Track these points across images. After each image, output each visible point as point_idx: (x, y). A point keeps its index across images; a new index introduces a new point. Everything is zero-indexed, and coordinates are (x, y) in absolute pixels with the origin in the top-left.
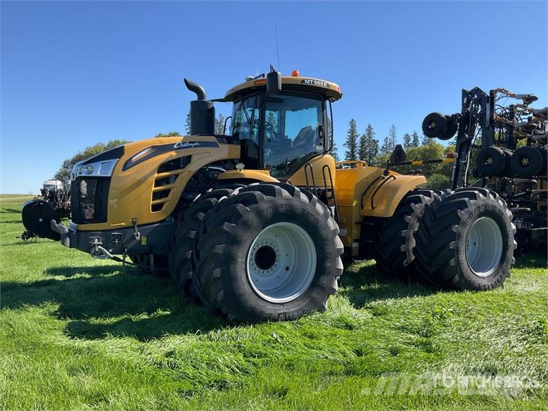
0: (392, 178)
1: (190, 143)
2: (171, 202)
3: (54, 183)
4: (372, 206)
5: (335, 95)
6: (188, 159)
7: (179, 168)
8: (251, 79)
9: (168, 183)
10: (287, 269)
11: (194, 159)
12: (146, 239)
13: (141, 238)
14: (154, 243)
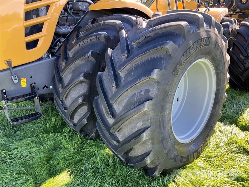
0: (208, 10)
2: (45, 39)
10: (177, 99)
12: (25, 80)
13: (19, 81)
14: (35, 83)
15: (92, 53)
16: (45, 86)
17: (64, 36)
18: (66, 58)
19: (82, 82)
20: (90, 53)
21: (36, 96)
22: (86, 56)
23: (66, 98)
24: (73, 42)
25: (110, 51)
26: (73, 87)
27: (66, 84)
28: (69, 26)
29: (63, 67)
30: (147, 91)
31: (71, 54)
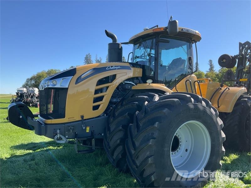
0: (228, 89)
1: (115, 66)
2: (104, 105)
3: (22, 89)
4: (218, 105)
5: (198, 38)
6: (114, 77)
7: (108, 82)
8: (147, 29)
9: (101, 92)
10: (186, 150)
11: (117, 77)
12: (89, 128)
13: (86, 128)
14: (94, 131)
15: (128, 114)
16: (100, 133)
17: (115, 103)
18: (114, 116)
19: (120, 130)
20: (127, 114)
21: (93, 138)
22: (125, 115)
23: (111, 140)
24: (119, 107)
25: (137, 112)
26: (115, 133)
27: (111, 131)
28: (119, 98)
29: (111, 121)
30: (153, 134)
31: (117, 114)
